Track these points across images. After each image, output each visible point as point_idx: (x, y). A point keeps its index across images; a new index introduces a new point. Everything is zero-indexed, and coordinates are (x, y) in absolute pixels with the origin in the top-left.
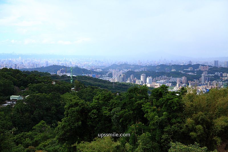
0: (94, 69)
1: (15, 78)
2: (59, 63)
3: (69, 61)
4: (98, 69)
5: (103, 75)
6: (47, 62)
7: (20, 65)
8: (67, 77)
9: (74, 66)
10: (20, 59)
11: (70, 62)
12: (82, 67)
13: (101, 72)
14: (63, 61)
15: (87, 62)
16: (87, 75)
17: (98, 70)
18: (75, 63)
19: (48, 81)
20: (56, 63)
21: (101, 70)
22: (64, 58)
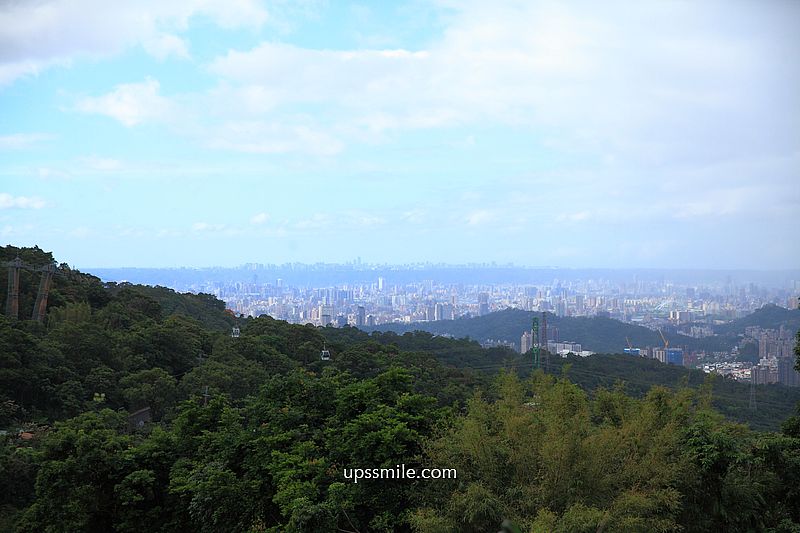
0: (680, 327)
1: (294, 359)
2: (532, 300)
3: (574, 293)
4: (697, 325)
5: (717, 355)
6: (485, 297)
7: (380, 309)
8: (547, 357)
9: (593, 313)
10: (380, 287)
11: (579, 298)
12: (629, 317)
13: (709, 338)
14: (548, 292)
15: (651, 297)
16: (642, 352)
17: (695, 332)
18: (598, 302)
19: (423, 370)
20: (519, 302)
21: (707, 332)
22: (556, 281)
